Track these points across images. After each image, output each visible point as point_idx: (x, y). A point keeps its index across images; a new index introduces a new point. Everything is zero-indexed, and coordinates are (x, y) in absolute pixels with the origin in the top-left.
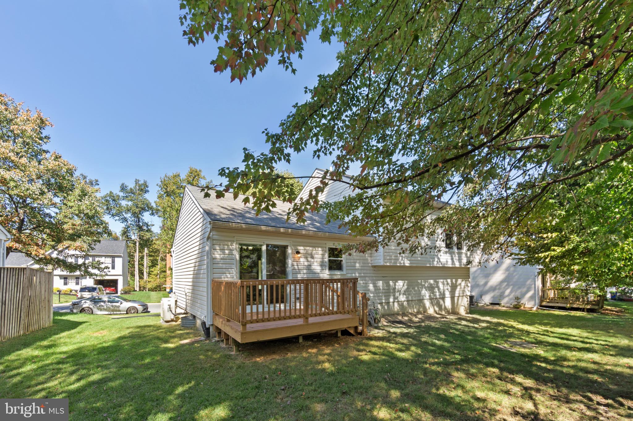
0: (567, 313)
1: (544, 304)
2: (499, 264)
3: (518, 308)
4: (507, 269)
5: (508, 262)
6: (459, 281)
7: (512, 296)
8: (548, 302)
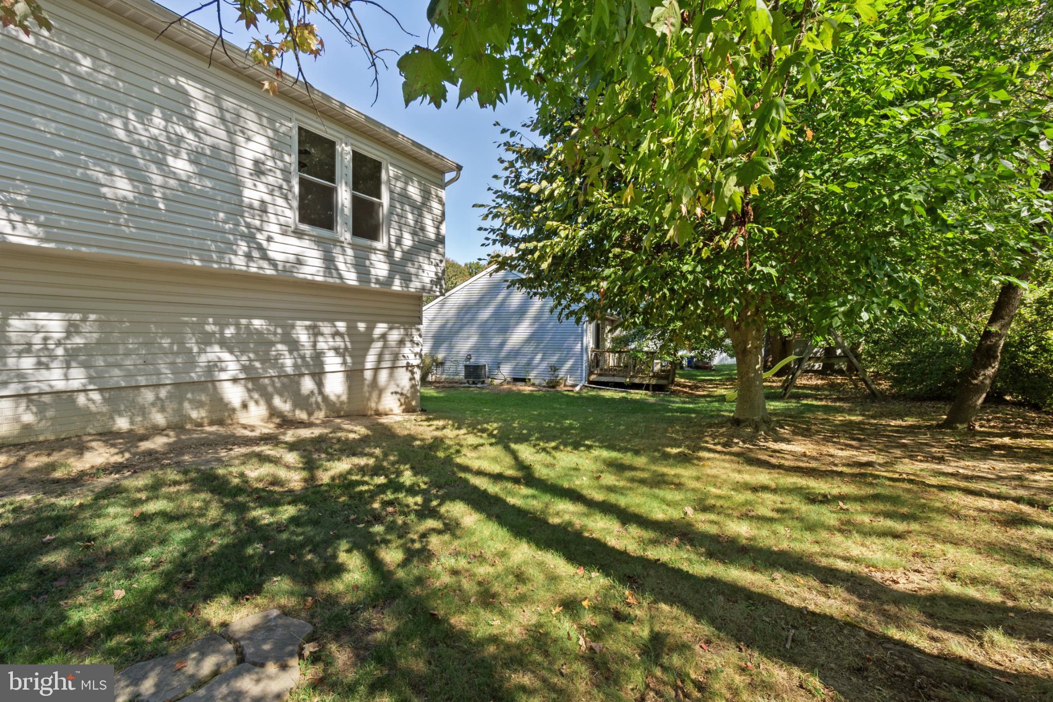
0: (624, 394)
1: (593, 377)
2: (522, 311)
3: (554, 387)
4: (537, 319)
5: (537, 302)
6: (381, 328)
7: (544, 365)
8: (600, 375)
